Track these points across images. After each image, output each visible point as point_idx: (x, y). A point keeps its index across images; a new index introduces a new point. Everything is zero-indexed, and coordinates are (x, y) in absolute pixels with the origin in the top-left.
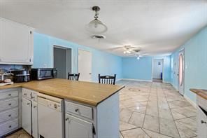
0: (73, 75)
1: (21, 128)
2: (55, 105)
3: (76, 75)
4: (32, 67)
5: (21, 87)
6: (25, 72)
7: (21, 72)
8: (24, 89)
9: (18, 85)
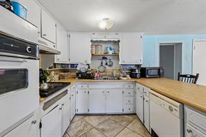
0: (185, 76)
1: (135, 114)
2: (170, 107)
3: (192, 76)
4: (142, 66)
5: (136, 82)
6: (137, 71)
7: (135, 70)
8: (137, 84)
9: (134, 80)
